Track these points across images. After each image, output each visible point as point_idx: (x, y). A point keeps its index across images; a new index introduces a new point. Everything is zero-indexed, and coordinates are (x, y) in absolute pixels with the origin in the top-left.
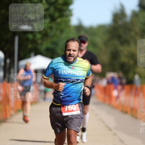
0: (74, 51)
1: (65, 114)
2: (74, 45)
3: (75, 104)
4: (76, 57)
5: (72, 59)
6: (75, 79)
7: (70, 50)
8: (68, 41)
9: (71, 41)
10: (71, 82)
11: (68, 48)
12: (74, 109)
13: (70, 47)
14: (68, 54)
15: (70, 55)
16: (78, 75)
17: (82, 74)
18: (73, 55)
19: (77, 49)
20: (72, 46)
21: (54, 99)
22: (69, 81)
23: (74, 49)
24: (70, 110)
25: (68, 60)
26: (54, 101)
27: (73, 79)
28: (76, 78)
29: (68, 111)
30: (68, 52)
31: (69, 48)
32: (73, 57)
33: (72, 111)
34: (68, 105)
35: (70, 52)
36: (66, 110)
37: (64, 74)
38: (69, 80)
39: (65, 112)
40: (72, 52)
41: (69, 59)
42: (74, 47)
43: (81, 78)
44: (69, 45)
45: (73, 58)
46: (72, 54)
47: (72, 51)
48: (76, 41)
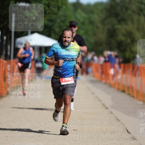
0: (69, 38)
1: (63, 84)
3: (71, 77)
4: (70, 43)
5: (67, 44)
7: (66, 37)
8: (64, 30)
9: (67, 31)
10: (67, 61)
11: (64, 36)
12: (69, 80)
15: (66, 41)
16: (72, 55)
17: (75, 54)
19: (71, 37)
20: (67, 34)
21: (54, 73)
22: (66, 60)
24: (66, 80)
25: (64, 44)
26: (54, 74)
27: (69, 58)
29: (65, 81)
30: (64, 39)
32: (68, 42)
33: (69, 81)
34: (65, 77)
36: (64, 80)
39: (63, 82)
40: (67, 39)
41: (65, 44)
42: (69, 35)
43: (74, 57)
44: (65, 34)
48: (70, 30)
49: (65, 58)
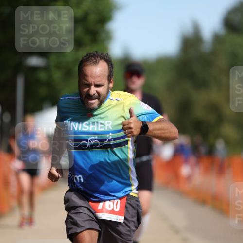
5: (95, 103)
6: (94, 140)
7: (89, 86)
13: (87, 78)
17: (110, 126)
18: (96, 94)
19: (105, 81)
22: (85, 146)
23: (96, 83)
27: (92, 139)
28: (96, 137)
31: (87, 81)
32: (98, 98)
35: (89, 90)
37: (71, 129)
38: (83, 142)
40: (93, 90)
43: (108, 135)
46: (94, 94)
47: (93, 87)
49: (81, 140)
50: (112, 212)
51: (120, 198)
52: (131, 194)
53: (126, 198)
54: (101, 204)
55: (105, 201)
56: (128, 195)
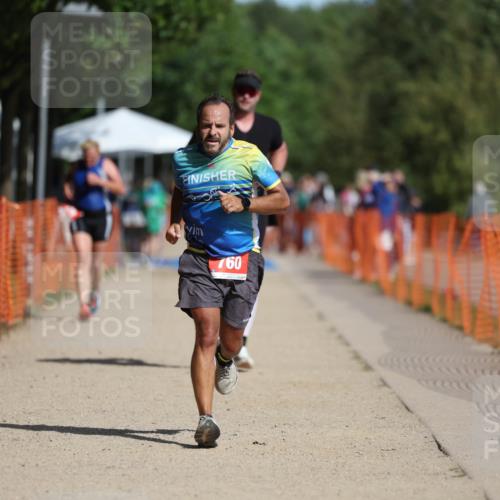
0: (219, 126)
1: (215, 275)
2: (219, 113)
4: (226, 142)
5: (215, 146)
6: (217, 190)
7: (210, 126)
8: (203, 104)
11: (205, 122)
12: (236, 268)
13: (208, 118)
14: (205, 136)
15: (210, 137)
16: (222, 179)
18: (218, 136)
19: (226, 122)
22: (207, 198)
23: (218, 123)
24: (228, 267)
25: (206, 149)
27: (214, 191)
30: (206, 131)
31: (207, 120)
32: (218, 141)
35: (210, 131)
40: (215, 131)
41: (208, 146)
42: (219, 119)
43: (231, 185)
44: (206, 115)
45: (217, 143)
46: (215, 135)
47: (214, 127)
48: (223, 101)
49: (203, 193)
50: (234, 271)
51: (241, 255)
52: (254, 250)
53: (247, 255)
54: (222, 261)
55: (226, 257)
56: (250, 251)
